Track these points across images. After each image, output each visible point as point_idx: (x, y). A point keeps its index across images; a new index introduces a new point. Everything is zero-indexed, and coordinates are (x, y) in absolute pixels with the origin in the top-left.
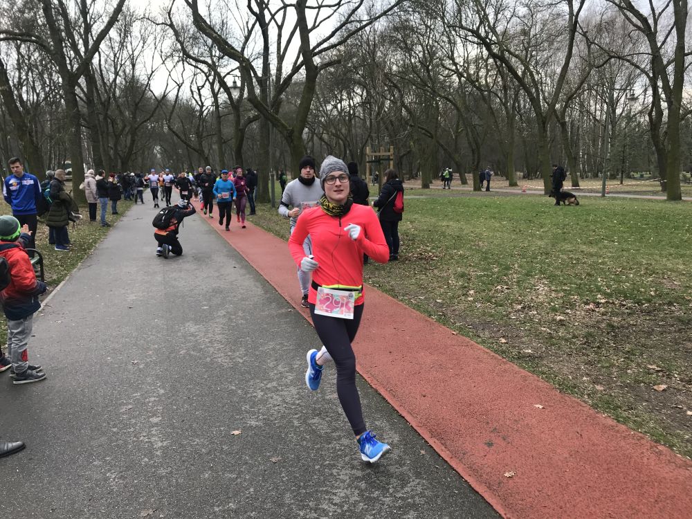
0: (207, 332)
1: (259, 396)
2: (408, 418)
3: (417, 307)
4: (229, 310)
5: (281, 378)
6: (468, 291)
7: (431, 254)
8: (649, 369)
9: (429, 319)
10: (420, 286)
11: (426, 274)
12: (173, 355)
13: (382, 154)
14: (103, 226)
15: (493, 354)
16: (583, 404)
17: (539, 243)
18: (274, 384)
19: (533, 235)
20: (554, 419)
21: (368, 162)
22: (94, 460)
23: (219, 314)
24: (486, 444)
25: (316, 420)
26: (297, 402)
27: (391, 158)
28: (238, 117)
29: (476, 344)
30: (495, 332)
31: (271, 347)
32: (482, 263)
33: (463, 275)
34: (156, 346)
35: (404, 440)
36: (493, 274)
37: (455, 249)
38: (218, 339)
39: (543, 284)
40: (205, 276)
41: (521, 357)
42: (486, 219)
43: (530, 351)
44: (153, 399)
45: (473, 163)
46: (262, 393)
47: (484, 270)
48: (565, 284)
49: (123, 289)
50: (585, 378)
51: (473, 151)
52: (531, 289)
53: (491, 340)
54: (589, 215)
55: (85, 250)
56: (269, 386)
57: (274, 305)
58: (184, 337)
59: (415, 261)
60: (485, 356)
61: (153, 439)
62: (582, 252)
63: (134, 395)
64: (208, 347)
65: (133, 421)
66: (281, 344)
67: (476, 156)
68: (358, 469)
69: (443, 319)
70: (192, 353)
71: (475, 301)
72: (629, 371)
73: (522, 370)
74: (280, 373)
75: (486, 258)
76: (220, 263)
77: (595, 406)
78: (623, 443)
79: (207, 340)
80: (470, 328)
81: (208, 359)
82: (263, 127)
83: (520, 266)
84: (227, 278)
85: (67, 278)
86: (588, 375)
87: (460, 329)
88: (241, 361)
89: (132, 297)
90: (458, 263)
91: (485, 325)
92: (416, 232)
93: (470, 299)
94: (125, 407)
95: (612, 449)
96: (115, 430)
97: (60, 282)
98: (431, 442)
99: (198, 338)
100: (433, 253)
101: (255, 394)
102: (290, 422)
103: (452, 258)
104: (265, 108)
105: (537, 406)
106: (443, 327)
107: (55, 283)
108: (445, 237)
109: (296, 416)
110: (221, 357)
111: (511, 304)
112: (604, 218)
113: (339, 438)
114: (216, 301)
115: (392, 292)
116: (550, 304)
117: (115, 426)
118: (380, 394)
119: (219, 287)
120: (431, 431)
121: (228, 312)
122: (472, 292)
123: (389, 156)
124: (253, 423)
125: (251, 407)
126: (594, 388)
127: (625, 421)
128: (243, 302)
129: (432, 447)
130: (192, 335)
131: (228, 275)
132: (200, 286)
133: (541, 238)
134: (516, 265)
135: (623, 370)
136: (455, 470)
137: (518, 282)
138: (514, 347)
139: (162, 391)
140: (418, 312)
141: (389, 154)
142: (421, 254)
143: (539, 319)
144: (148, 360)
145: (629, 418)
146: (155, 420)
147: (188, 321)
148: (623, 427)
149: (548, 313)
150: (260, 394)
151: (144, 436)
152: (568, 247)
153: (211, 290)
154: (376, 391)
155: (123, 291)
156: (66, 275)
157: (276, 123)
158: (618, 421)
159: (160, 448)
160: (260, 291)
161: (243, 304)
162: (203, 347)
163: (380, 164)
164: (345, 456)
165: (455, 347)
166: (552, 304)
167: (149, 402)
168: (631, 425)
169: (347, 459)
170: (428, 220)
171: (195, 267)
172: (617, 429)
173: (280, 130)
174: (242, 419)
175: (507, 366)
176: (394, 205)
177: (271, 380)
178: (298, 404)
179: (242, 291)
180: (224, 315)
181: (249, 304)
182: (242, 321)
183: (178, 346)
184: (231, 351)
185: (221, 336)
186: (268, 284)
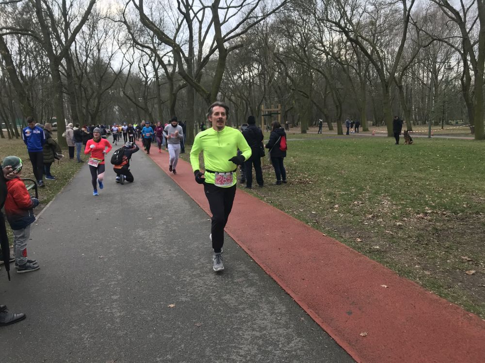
0: (151, 236)
1: (188, 280)
2: (292, 295)
3: (298, 217)
4: (167, 220)
5: (203, 267)
6: (334, 206)
7: (308, 179)
8: (463, 259)
9: (307, 225)
10: (300, 202)
11: (304, 194)
12: (127, 252)
13: (273, 109)
14: (79, 162)
15: (351, 249)
16: (416, 284)
17: (384, 171)
18: (198, 272)
19: (379, 166)
20: (395, 295)
21: (263, 115)
22: (73, 326)
23: (160, 223)
24: (347, 313)
25: (228, 297)
26: (214, 284)
27: (279, 112)
28: (172, 85)
29: (340, 243)
30: (353, 234)
32: (344, 185)
33: (330, 194)
34: (116, 246)
35: (289, 310)
36: (352, 193)
37: (325, 176)
39: (387, 200)
40: (150, 196)
41: (371, 252)
42: (346, 154)
43: (378, 247)
44: (113, 283)
45: (337, 115)
46: (190, 278)
47: (345, 191)
48: (402, 200)
49: (93, 206)
50: (417, 266)
51: (337, 106)
52: (379, 203)
53: (350, 240)
54: (419, 151)
55: (66, 179)
56: (194, 273)
57: (197, 217)
58: (136, 239)
59: (297, 184)
60: (347, 251)
61: (114, 310)
62: (415, 177)
63: (101, 280)
64: (152, 246)
65: (100, 298)
67: (339, 111)
68: (256, 331)
69: (317, 225)
70: (141, 250)
71: (339, 212)
72: (448, 261)
73: (372, 261)
74: (202, 264)
75: (346, 182)
76: (160, 187)
77: (424, 286)
78: (444, 312)
79: (151, 241)
80: (335, 232)
81: (152, 255)
82: (190, 92)
83: (371, 188)
84: (165, 197)
85: (54, 198)
86: (419, 264)
87: (329, 232)
88: (175, 256)
89: (99, 212)
90: (327, 185)
91: (346, 229)
92: (297, 164)
93: (335, 211)
94: (95, 288)
95: (437, 316)
96: (87, 304)
97: (49, 201)
98: (308, 312)
99: (145, 239)
100: (309, 179)
101: (184, 279)
102: (210, 298)
103: (322, 182)
104: (190, 79)
105: (383, 286)
106: (317, 231)
107: (46, 202)
108: (317, 167)
109: (214, 294)
110: (161, 253)
111: (364, 214)
112: (430, 153)
113: (244, 309)
114: (158, 213)
115: (280, 206)
116: (392, 214)
117: (87, 302)
118: (273, 279)
119: (160, 204)
120: (308, 304)
121: (165, 222)
122: (337, 206)
123: (278, 111)
124: (184, 299)
125: (182, 288)
126: (423, 273)
127: (446, 297)
128: (177, 215)
129: (309, 315)
130: (141, 238)
131: (166, 195)
132: (146, 203)
133: (386, 167)
134: (368, 187)
135: (444, 260)
136: (325, 332)
137: (369, 199)
138: (367, 244)
139: (120, 277)
140: (299, 221)
141: (277, 109)
142: (301, 180)
143: (384, 225)
144: (110, 255)
145: (449, 294)
146: (115, 297)
147: (138, 228)
148: (445, 300)
149: (390, 220)
150: (188, 279)
151: (108, 309)
152: (404, 173)
153: (154, 206)
154: (270, 276)
155: (93, 208)
156: (53, 197)
157: (198, 89)
158: (441, 296)
159: (119, 317)
160: (188, 207)
162: (148, 246)
163: (271, 116)
164: (248, 322)
165: (325, 245)
166: (393, 214)
167: (111, 285)
168: (450, 298)
169: (249, 324)
170: (305, 155)
171: (143, 190)
172: (440, 302)
173: (201, 93)
174: (175, 296)
175: (362, 258)
176: (280, 146)
177: (196, 269)
178: (215, 286)
179: (176, 207)
180: (163, 223)
181: (180, 216)
182: (176, 228)
183: (131, 245)
184: (168, 249)
185: (161, 238)
186: (193, 202)
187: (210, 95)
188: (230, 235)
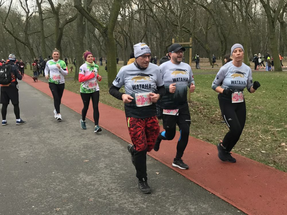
0: (100, 181)
4: (107, 162)
6: (280, 144)
12: (85, 202)
23: (100, 166)
31: (160, 193)
34: (67, 195)
38: (113, 187)
40: (70, 135)
49: (12, 147)
58: (86, 186)
64: (110, 195)
66: (166, 190)
70: (100, 200)
79: (104, 188)
81: (116, 205)
89: (22, 154)
99: (96, 186)
110: (125, 203)
114: (92, 155)
119: (87, 144)
121: (106, 164)
122: (283, 144)
123: (189, 45)
130: (90, 184)
132: (71, 143)
144: (67, 207)
147: (80, 173)
153: (82, 147)
155: (14, 149)
161: (114, 157)
162: (105, 194)
171: (58, 129)
179: (107, 147)
180: (105, 167)
181: (119, 157)
182: (123, 172)
183: (84, 194)
184: (131, 198)
185: (114, 184)
186: (122, 141)
187: (106, 28)
188: (192, 180)
